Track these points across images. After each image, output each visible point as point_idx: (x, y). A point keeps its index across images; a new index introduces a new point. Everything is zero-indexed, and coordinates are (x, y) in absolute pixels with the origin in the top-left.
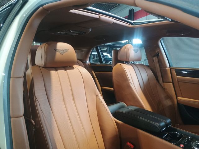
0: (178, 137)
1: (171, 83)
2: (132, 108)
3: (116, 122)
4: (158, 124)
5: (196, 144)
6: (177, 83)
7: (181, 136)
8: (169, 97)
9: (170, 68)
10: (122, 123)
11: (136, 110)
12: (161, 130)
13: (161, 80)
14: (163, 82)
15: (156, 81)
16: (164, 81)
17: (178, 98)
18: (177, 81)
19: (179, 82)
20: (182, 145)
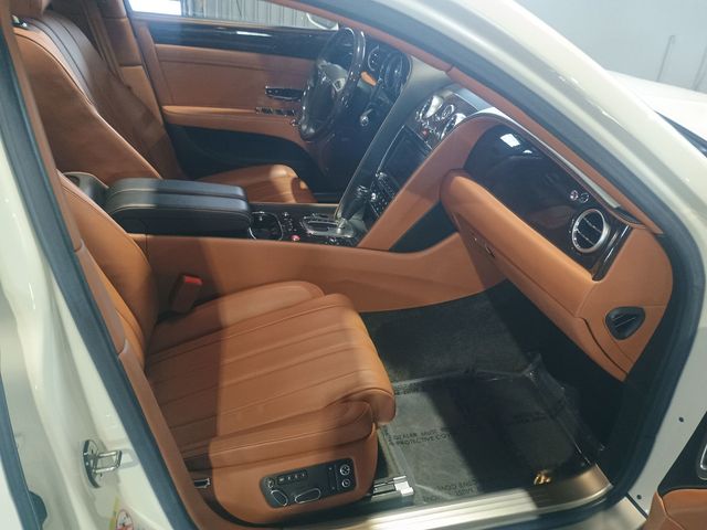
1: (141, 67)
6: (158, 65)
16: (122, 61)
17: (166, 108)
18: (157, 61)
19: (163, 63)
20: (295, 238)
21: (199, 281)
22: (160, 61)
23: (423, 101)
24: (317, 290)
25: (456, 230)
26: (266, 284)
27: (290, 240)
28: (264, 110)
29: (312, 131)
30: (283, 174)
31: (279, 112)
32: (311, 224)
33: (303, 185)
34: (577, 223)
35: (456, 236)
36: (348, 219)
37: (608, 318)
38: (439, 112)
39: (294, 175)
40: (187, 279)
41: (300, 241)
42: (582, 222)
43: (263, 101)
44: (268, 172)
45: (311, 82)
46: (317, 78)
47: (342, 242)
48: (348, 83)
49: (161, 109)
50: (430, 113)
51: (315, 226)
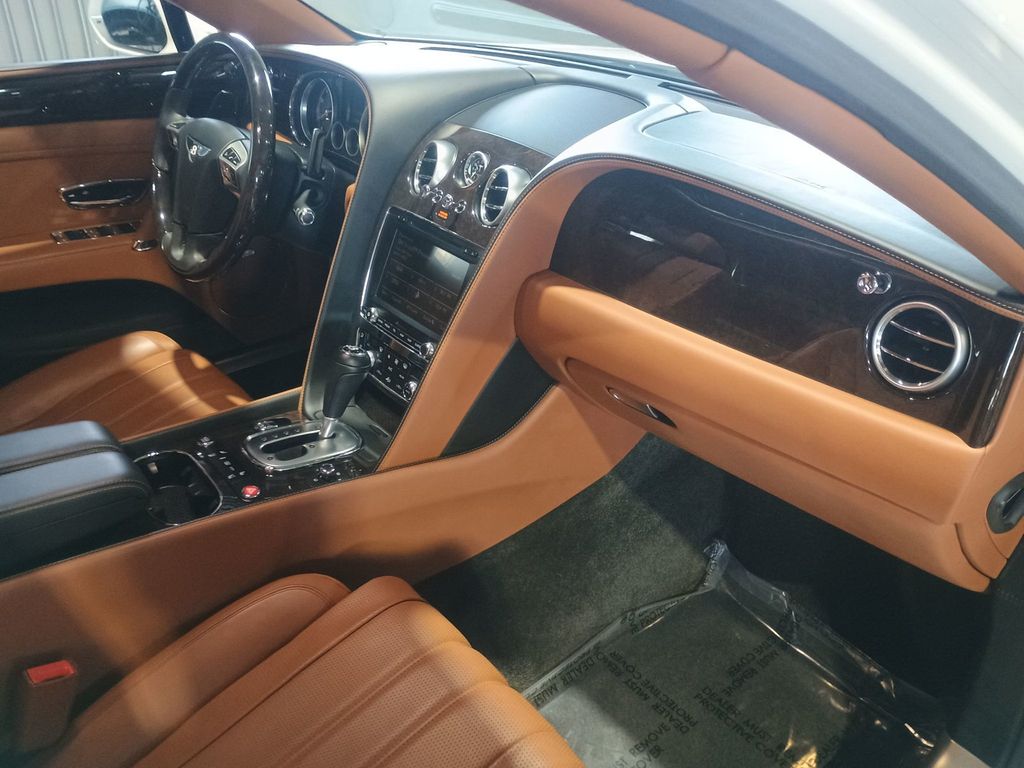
20: (250, 491)
21: (66, 667)
23: (411, 155)
24: (328, 584)
25: (555, 382)
27: (241, 500)
28: (70, 235)
29: (198, 258)
30: (148, 349)
31: (103, 232)
32: (267, 450)
33: (200, 362)
34: (878, 336)
35: (556, 393)
36: (338, 415)
37: (992, 504)
38: (458, 169)
39: (171, 344)
40: (36, 675)
41: (262, 496)
42: (889, 329)
43: (61, 218)
44: (117, 352)
45: (160, 162)
46: (172, 154)
47: (346, 468)
48: (257, 150)
50: (441, 172)
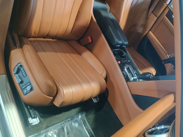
0: (123, 55)
1: (156, 18)
2: (111, 16)
3: (92, 18)
4: (117, 40)
5: (128, 67)
6: (160, 21)
7: (125, 57)
8: (145, 26)
9: (168, 5)
10: (96, 22)
11: (112, 20)
12: (116, 45)
13: (152, 9)
14: (152, 12)
15: (147, 7)
16: (154, 12)
17: (150, 32)
18: (161, 20)
19: (162, 22)
20: (119, 62)
22: (162, 21)
26: (100, 61)
27: (117, 61)
40: (89, 37)
41: (119, 64)
49: (149, 31)
51: (128, 69)
